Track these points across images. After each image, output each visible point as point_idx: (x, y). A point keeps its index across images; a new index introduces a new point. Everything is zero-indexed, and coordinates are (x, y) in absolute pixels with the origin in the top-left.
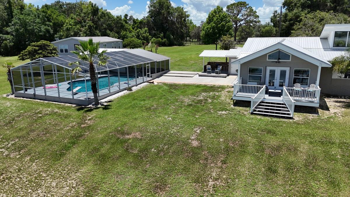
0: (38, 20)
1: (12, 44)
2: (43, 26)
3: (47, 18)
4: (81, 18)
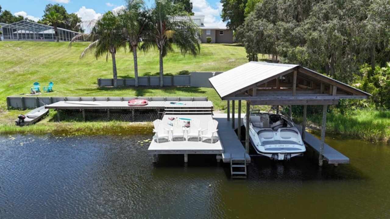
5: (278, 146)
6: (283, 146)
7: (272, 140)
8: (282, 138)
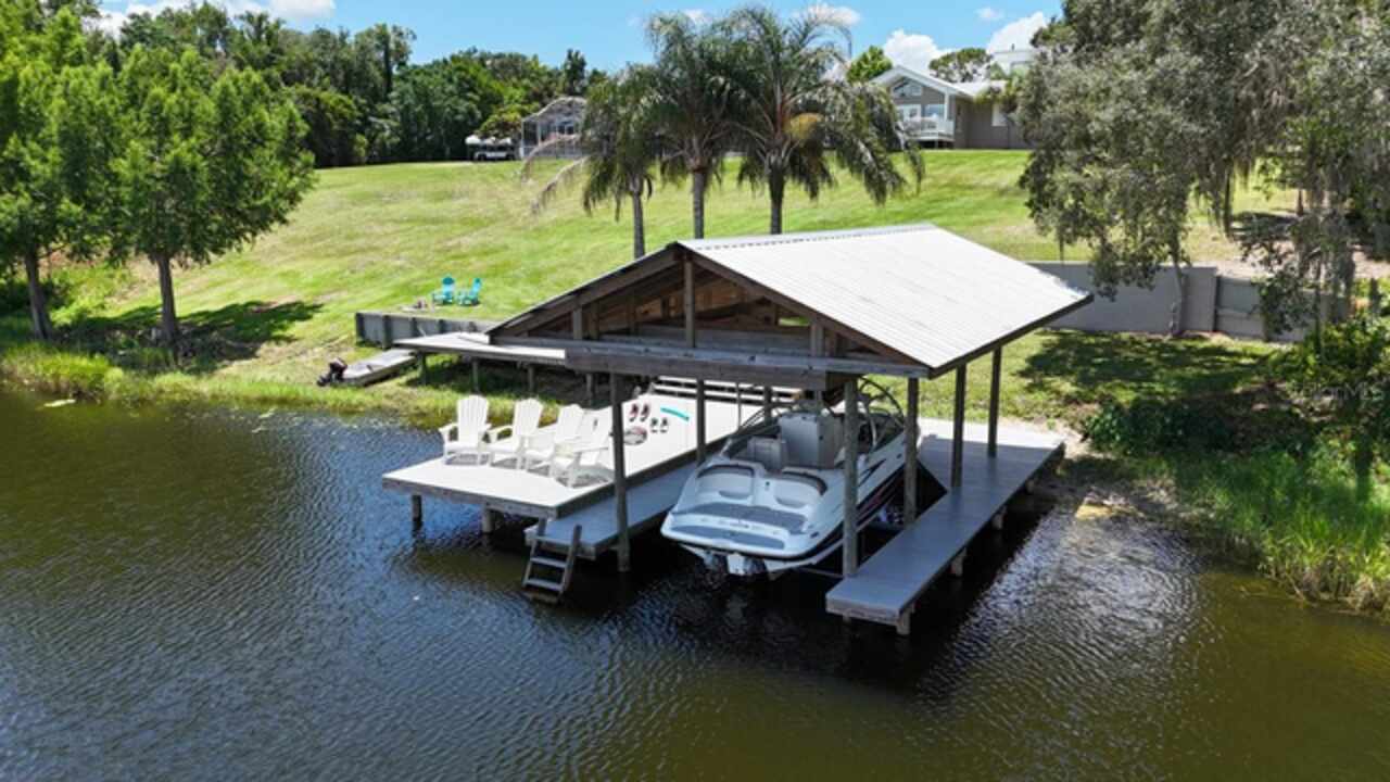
0: (450, 88)
1: (396, 140)
2: (461, 101)
3: (468, 82)
4: (542, 87)
5: (729, 523)
6: (747, 526)
7: (747, 502)
8: (780, 501)
